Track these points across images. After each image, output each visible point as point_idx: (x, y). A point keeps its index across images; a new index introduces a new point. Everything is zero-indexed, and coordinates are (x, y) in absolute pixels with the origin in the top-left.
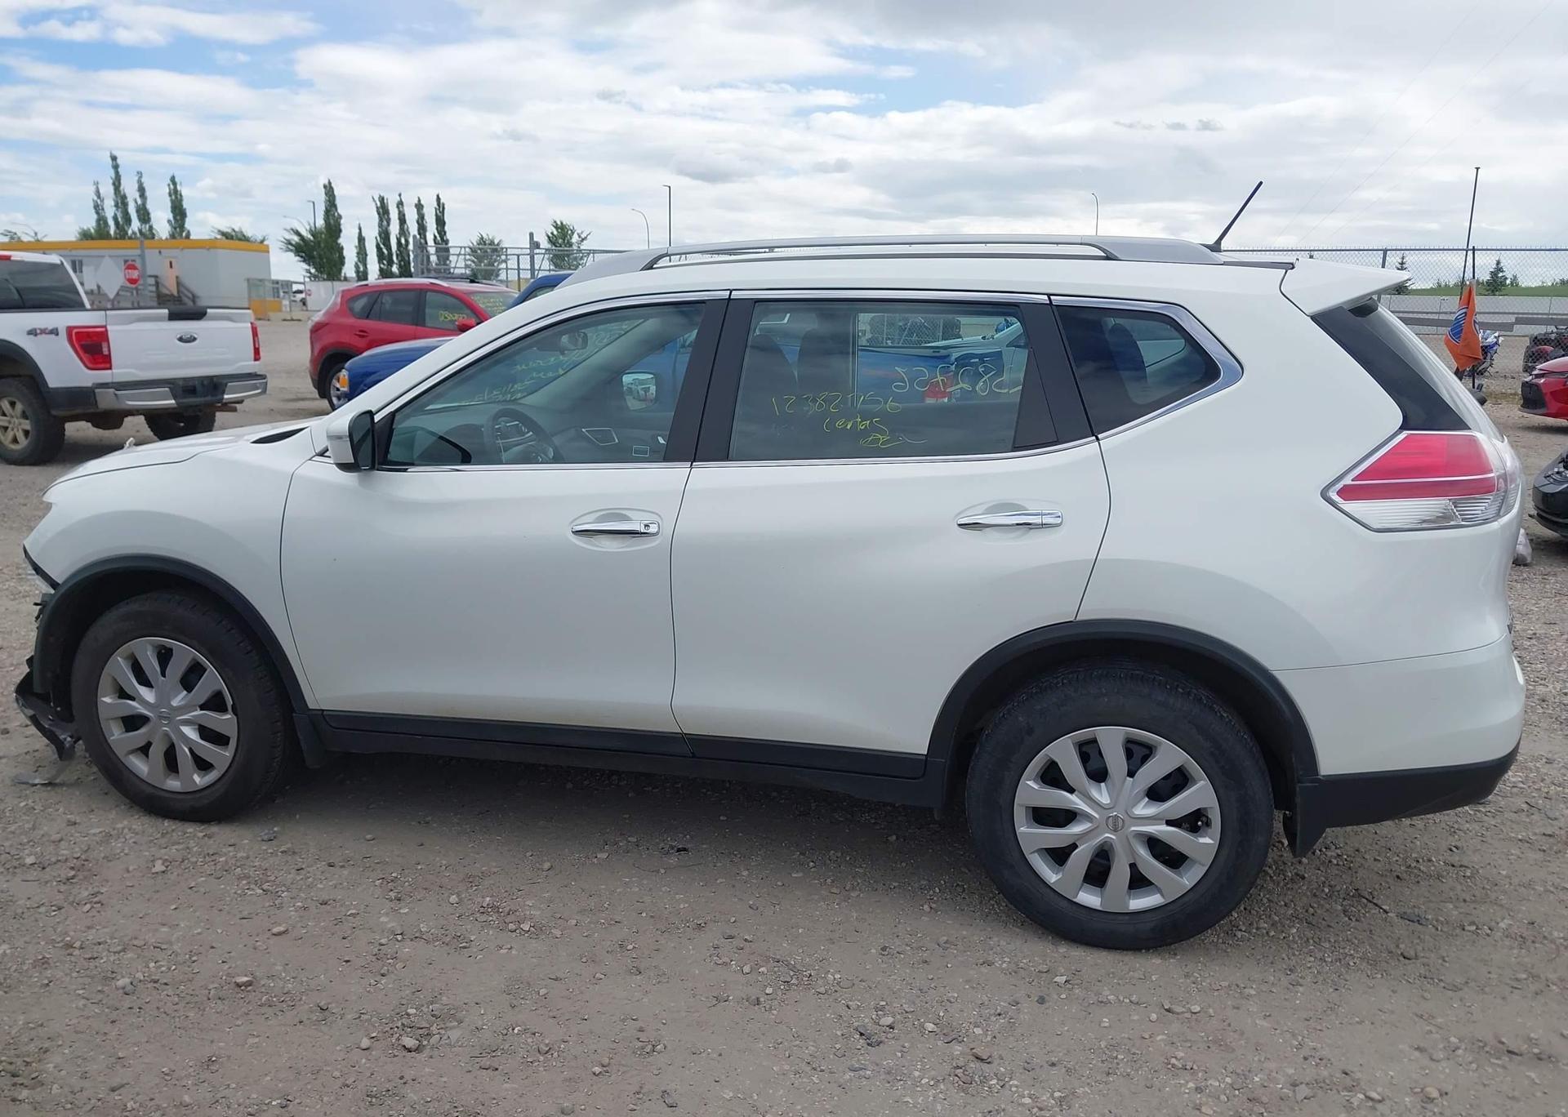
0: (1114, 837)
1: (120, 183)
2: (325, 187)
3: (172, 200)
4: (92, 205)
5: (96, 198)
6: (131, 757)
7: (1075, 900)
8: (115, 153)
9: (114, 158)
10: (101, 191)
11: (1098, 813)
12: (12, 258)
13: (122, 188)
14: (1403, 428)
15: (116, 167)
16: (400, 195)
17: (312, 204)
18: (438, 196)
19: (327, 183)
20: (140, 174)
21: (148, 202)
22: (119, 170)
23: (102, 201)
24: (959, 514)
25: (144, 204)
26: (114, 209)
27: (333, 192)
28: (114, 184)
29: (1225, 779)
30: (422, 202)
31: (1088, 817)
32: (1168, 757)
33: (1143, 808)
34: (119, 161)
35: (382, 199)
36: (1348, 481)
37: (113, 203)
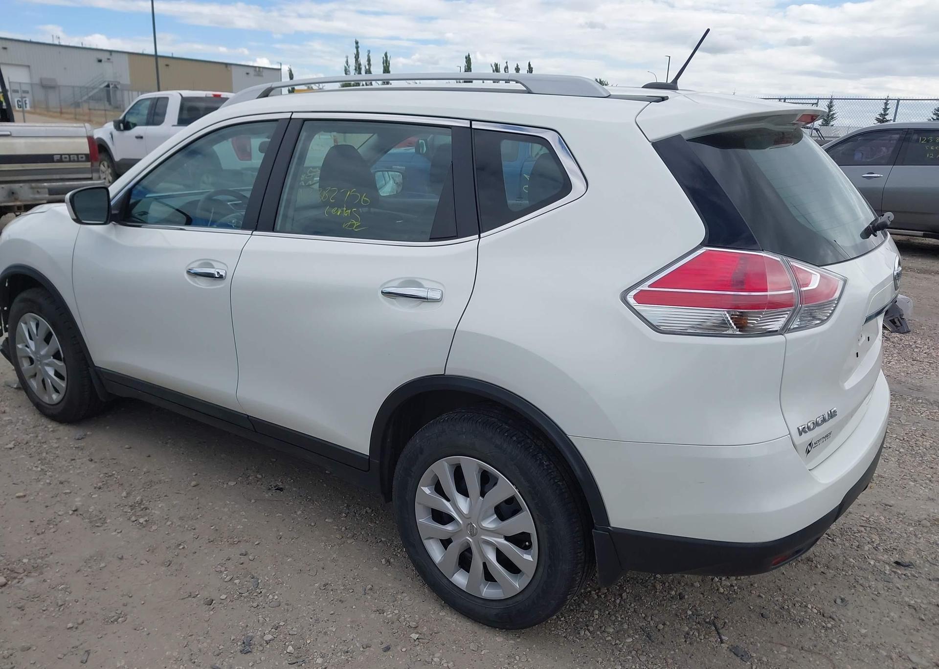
0: (471, 540)
1: (358, 57)
2: (466, 58)
3: (384, 66)
4: (344, 68)
5: (346, 65)
6: (31, 380)
7: (450, 580)
8: (358, 40)
9: (357, 43)
10: (349, 61)
11: (462, 520)
12: (222, 96)
13: (359, 60)
14: (703, 244)
15: (357, 48)
16: (507, 63)
17: (459, 68)
18: (529, 63)
19: (467, 55)
20: (369, 51)
21: (372, 67)
22: (359, 49)
23: (349, 67)
24: (385, 284)
25: (369, 69)
26: (355, 71)
27: (470, 61)
28: (355, 57)
29: (541, 515)
30: (519, 67)
31: (458, 522)
32: (505, 489)
33: (489, 523)
34: (359, 44)
35: (496, 65)
36: (645, 287)
37: (354, 68)
